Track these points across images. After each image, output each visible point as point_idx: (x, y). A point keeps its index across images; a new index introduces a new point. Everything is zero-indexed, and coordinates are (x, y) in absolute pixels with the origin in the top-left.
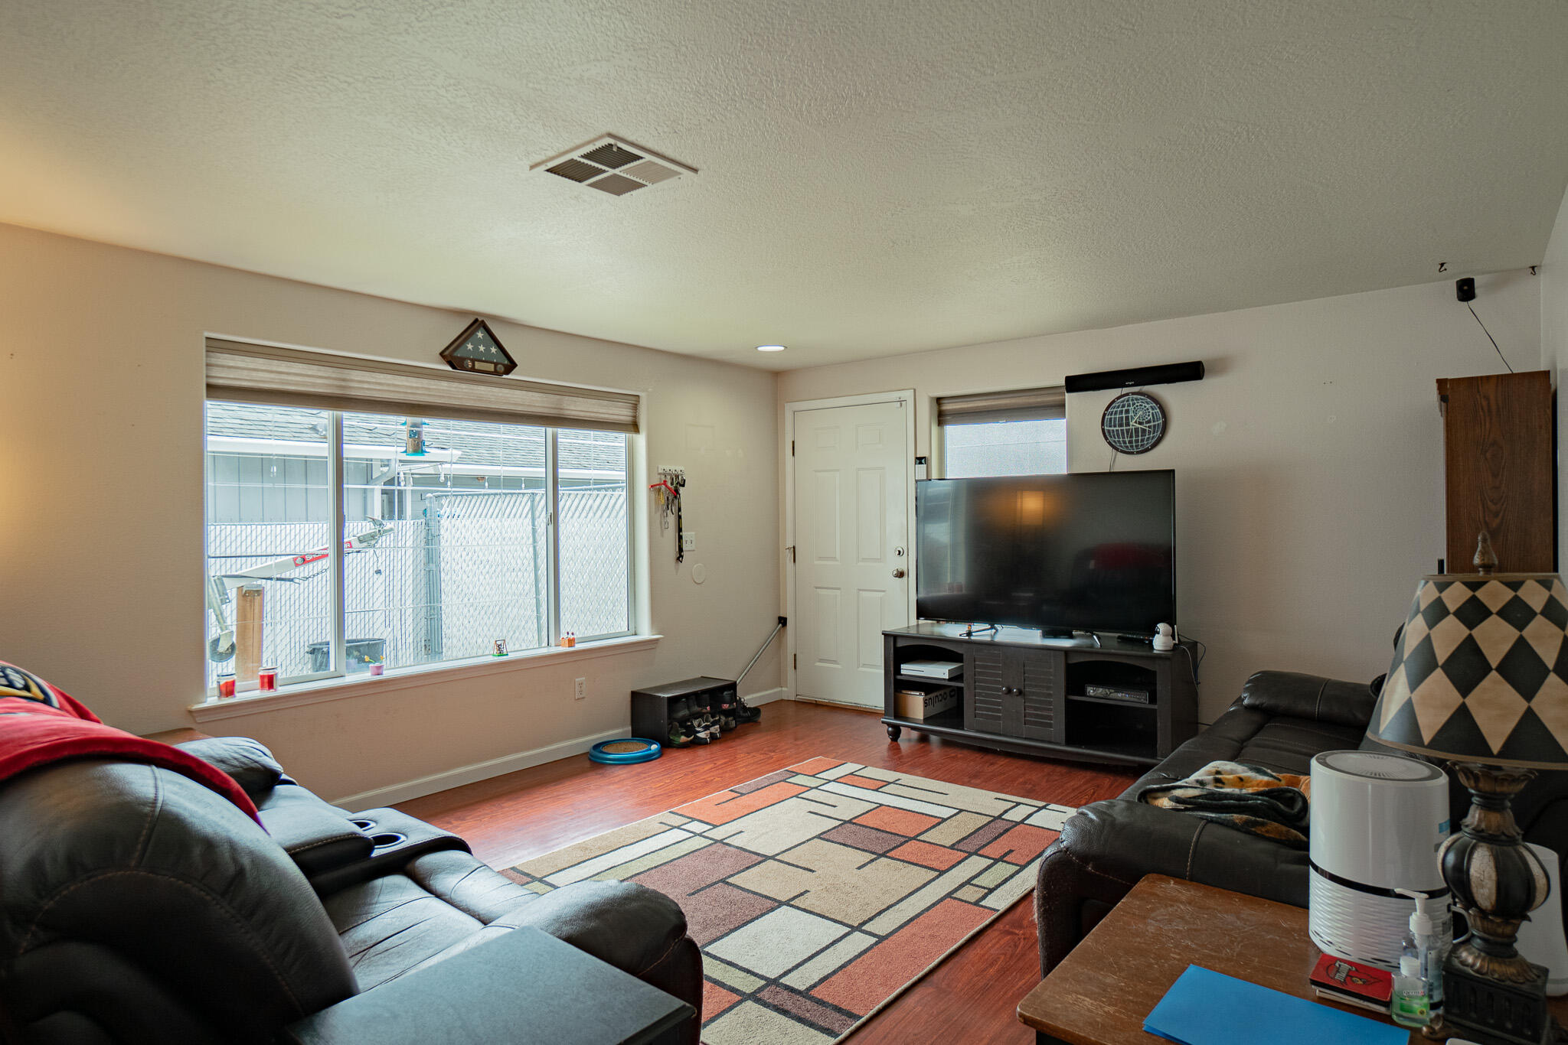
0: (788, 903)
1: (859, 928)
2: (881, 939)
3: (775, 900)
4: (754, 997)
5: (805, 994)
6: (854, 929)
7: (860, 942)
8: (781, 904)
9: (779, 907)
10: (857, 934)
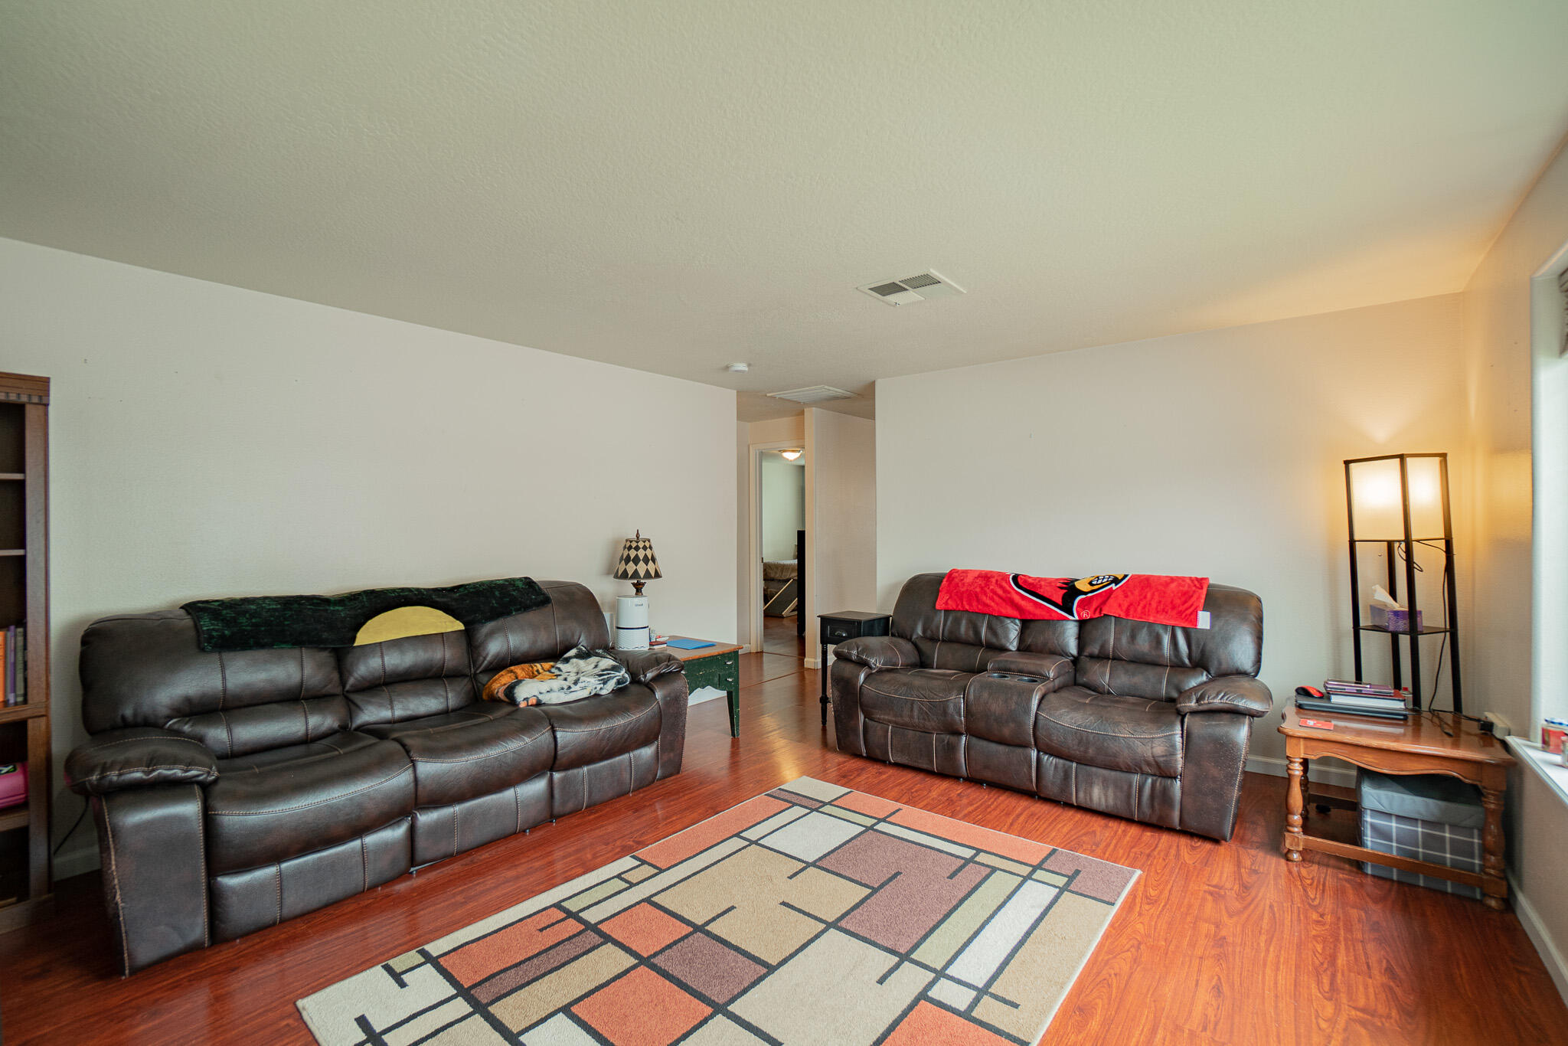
0: (808, 865)
1: (752, 842)
2: (738, 835)
3: (819, 867)
4: (824, 804)
5: (794, 804)
6: (756, 842)
7: (752, 834)
8: (814, 864)
9: (816, 861)
10: (754, 839)
